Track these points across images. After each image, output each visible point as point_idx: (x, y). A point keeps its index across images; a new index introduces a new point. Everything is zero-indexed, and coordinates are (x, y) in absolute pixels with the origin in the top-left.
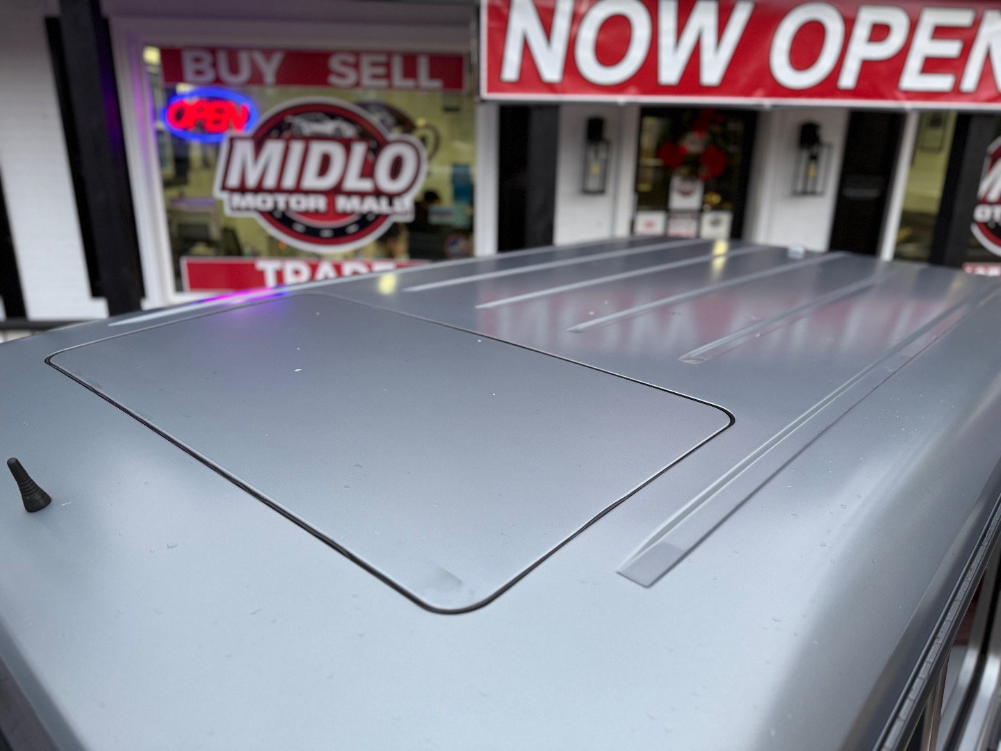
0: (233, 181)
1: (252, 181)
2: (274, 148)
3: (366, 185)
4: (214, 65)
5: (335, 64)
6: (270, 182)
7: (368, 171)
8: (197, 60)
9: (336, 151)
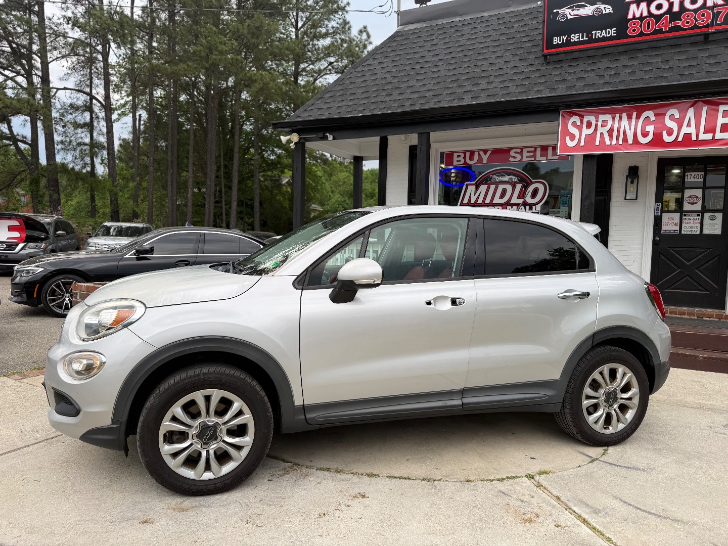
0: (465, 201)
1: (472, 202)
2: (483, 188)
3: (521, 201)
4: (465, 158)
5: (512, 153)
6: (480, 201)
7: (522, 195)
8: (459, 156)
9: (509, 188)
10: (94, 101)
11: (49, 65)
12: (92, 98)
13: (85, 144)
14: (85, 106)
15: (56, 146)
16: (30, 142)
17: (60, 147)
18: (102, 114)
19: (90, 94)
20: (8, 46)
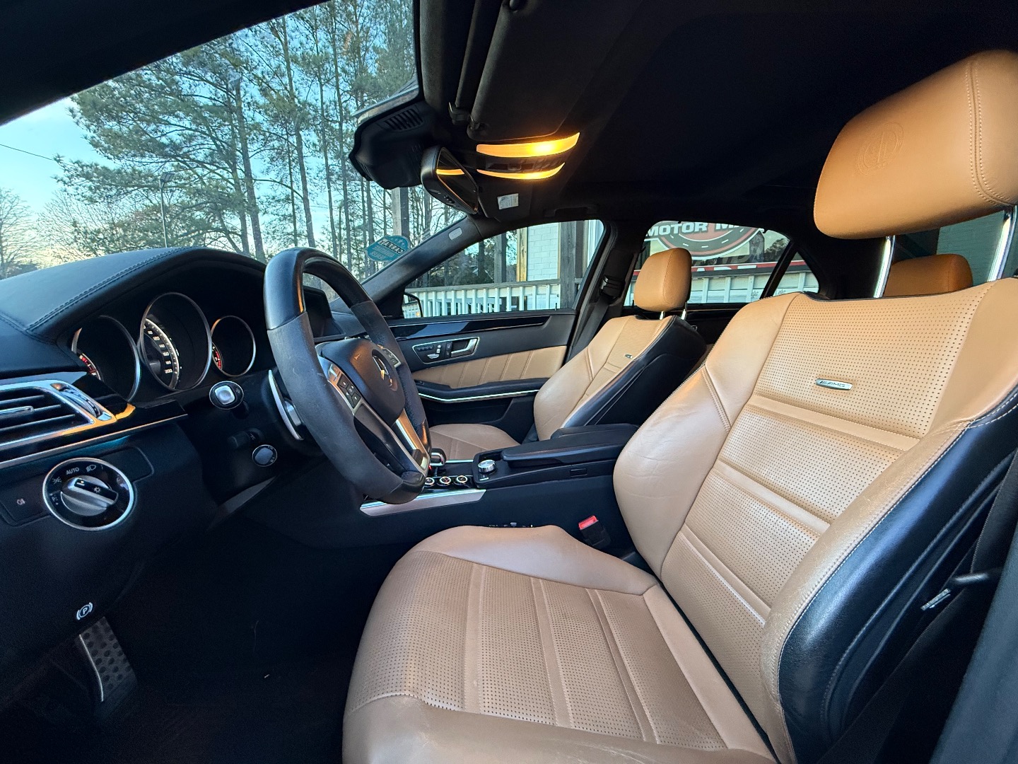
10: (295, 194)
11: (251, 159)
12: (293, 191)
13: (289, 234)
14: (288, 199)
15: (262, 236)
16: (240, 233)
17: (267, 235)
18: (302, 207)
19: (291, 188)
20: (213, 143)
